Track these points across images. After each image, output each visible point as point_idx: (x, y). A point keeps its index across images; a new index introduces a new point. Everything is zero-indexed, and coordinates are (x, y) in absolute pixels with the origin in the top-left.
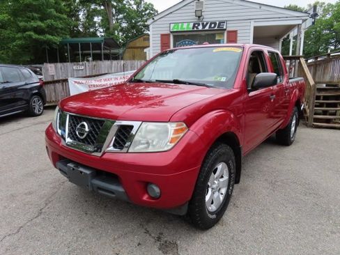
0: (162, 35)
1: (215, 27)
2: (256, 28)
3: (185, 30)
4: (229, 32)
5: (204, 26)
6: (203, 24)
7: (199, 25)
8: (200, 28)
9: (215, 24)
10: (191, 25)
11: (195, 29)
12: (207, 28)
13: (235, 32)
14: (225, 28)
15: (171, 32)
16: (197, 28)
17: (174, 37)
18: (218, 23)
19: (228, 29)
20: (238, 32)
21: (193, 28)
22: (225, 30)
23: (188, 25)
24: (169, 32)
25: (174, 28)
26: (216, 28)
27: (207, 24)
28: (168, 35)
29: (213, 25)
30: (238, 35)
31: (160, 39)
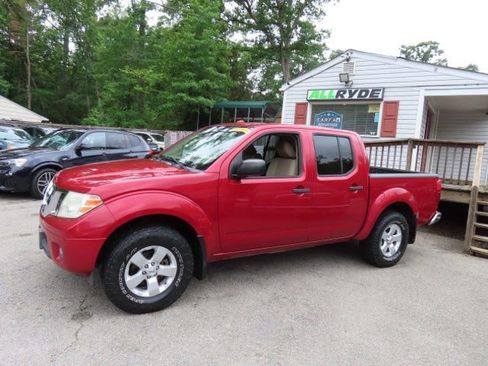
0: (298, 104)
1: (366, 95)
3: (327, 98)
4: (387, 103)
5: (351, 94)
6: (350, 92)
7: (345, 92)
8: (346, 96)
9: (367, 92)
10: (335, 92)
11: (339, 98)
12: (355, 97)
13: (396, 103)
14: (380, 97)
15: (310, 101)
16: (342, 96)
17: (313, 106)
18: (370, 90)
19: (385, 99)
20: (401, 103)
21: (337, 96)
22: (381, 100)
23: (330, 93)
24: (305, 101)
25: (312, 96)
26: (368, 97)
27: (356, 91)
28: (305, 105)
29: (363, 94)
30: (400, 107)
31: (294, 109)
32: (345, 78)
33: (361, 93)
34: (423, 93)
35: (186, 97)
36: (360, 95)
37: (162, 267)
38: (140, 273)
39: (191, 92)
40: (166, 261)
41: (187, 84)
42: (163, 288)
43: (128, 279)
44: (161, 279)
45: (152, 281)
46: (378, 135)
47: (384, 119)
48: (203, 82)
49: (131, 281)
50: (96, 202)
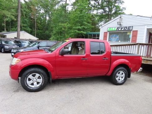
0: (105, 32)
3: (113, 30)
4: (133, 31)
5: (121, 29)
6: (121, 28)
7: (119, 28)
8: (120, 29)
9: (127, 28)
10: (116, 28)
11: (118, 30)
13: (137, 31)
14: (131, 29)
16: (118, 29)
17: (110, 33)
18: (128, 27)
20: (138, 31)
21: (117, 30)
22: (131, 30)
23: (115, 29)
24: (107, 31)
25: (109, 30)
26: (127, 29)
27: (123, 28)
28: (107, 32)
29: (125, 28)
30: (138, 32)
31: (103, 34)
32: (119, 23)
33: (124, 28)
34: (146, 27)
35: (77, 31)
36: (124, 29)
37: (38, 79)
38: (31, 81)
39: (79, 30)
40: (39, 78)
41: (78, 27)
42: (38, 85)
43: (28, 82)
44: (38, 83)
45: (35, 83)
46: (130, 42)
47: (132, 37)
48: (82, 26)
49: (29, 83)
50: (19, 61)
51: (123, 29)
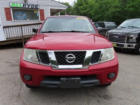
2: (51, 9)
3: (19, 7)
4: (40, 10)
6: (28, 5)
7: (26, 5)
8: (27, 6)
11: (24, 7)
14: (38, 8)
15: (11, 7)
18: (35, 5)
19: (40, 9)
20: (44, 10)
22: (39, 9)
24: (9, 7)
25: (12, 5)
26: (34, 8)
27: (30, 5)
29: (33, 6)
31: (4, 10)
36: (32, 7)
46: (40, 20)
47: (40, 15)
51: (30, 7)
